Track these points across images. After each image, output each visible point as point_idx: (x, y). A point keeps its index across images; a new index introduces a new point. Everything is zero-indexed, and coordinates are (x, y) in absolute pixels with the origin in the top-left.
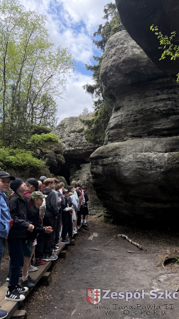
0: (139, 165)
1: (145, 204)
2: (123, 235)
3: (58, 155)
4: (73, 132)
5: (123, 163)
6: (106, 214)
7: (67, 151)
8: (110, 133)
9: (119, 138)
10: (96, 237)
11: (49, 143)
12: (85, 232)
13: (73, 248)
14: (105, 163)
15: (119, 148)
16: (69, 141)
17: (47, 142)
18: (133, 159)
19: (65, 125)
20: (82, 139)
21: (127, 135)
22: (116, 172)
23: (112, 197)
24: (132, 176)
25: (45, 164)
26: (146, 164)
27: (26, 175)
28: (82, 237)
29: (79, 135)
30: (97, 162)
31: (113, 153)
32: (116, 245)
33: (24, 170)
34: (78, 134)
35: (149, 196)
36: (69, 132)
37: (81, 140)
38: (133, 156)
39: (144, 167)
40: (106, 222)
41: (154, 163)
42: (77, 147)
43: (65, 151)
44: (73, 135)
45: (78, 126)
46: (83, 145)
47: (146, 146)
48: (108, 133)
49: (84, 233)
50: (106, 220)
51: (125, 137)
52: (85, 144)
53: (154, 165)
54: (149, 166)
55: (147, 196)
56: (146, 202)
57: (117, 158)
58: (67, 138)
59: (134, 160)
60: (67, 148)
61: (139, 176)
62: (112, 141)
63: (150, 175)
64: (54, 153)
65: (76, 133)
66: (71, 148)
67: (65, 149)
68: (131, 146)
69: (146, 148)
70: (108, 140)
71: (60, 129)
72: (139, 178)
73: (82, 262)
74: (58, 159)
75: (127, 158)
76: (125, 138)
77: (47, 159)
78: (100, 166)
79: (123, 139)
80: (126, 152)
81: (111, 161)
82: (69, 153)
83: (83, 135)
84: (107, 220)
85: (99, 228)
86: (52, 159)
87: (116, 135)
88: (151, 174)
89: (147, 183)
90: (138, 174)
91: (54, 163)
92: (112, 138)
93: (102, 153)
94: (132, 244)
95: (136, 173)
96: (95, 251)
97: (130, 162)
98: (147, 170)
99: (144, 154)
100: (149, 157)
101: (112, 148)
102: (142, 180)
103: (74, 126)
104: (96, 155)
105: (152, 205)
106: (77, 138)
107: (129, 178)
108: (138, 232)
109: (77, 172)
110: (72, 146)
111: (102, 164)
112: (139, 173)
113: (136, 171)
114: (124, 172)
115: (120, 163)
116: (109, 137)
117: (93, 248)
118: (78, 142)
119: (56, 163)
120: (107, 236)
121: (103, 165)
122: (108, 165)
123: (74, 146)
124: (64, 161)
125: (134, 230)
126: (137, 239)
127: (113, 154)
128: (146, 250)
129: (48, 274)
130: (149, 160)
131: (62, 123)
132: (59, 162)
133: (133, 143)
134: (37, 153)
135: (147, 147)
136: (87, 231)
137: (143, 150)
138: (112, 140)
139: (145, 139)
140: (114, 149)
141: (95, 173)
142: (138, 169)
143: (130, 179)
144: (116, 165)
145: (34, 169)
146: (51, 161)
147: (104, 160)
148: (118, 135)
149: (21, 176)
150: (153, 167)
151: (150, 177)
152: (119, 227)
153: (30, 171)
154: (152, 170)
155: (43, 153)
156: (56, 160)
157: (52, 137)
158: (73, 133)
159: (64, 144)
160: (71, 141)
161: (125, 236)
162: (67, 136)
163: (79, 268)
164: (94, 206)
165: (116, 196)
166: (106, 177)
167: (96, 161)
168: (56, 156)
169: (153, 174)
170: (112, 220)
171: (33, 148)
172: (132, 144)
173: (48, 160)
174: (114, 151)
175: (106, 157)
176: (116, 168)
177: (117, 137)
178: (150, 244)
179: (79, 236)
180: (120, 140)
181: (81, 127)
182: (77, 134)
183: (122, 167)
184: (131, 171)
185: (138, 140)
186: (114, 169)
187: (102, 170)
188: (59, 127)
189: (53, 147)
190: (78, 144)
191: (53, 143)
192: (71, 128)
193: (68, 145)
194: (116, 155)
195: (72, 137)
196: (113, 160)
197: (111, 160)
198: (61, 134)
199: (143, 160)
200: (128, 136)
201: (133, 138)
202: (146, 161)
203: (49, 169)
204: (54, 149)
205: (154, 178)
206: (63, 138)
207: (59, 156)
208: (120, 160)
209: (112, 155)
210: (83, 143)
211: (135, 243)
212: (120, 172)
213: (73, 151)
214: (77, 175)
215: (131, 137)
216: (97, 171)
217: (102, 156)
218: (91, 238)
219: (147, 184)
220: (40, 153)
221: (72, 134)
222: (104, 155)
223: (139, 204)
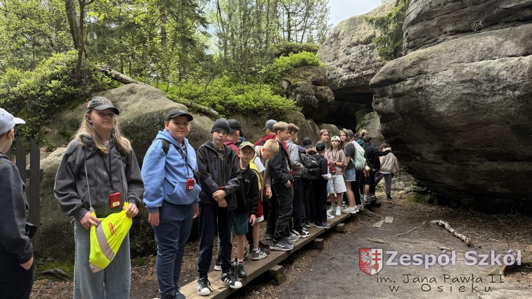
0: (466, 87)
1: (487, 166)
2: (441, 222)
3: (319, 88)
4: (356, 44)
5: (433, 87)
6: (417, 187)
7: (345, 81)
8: (409, 34)
9: (429, 39)
10: (389, 224)
11: (302, 68)
12: (372, 214)
13: (340, 236)
14: (398, 91)
15: (426, 59)
16: (348, 62)
17: (299, 67)
18: (455, 78)
19: (340, 35)
20: (372, 56)
21: (444, 31)
22: (420, 107)
23: (419, 155)
24: (454, 111)
25: (295, 104)
26: (481, 84)
27: (262, 124)
28: (363, 222)
29: (366, 48)
30: (383, 90)
31: (413, 70)
32: (421, 237)
33: (259, 116)
34: (365, 46)
35: (494, 148)
36: (348, 46)
37: (370, 58)
38: (455, 72)
39: (477, 91)
40: (417, 200)
41: (500, 79)
42: (364, 72)
43: (342, 81)
44: (355, 51)
45: (365, 32)
46: (375, 66)
47: (482, 48)
48: (407, 34)
49: (369, 216)
50: (418, 196)
51: (439, 36)
52: (378, 63)
53: (499, 85)
54: (488, 87)
55: (489, 149)
56: (489, 161)
57: (421, 80)
58: (345, 57)
59: (455, 80)
60: (345, 76)
61: (468, 110)
62: (414, 48)
63: (490, 106)
64: (312, 84)
65: (360, 46)
66: (352, 75)
67: (342, 78)
68: (451, 52)
69: (481, 51)
70: (408, 47)
71: (331, 43)
72: (467, 114)
73: (349, 258)
74: (321, 95)
75: (441, 76)
76: (441, 39)
77: (298, 96)
78: (390, 98)
79: (436, 42)
80: (439, 65)
81: (409, 87)
82: (350, 83)
83: (374, 48)
84: (419, 198)
85: (401, 210)
86: (308, 95)
87: (422, 36)
88: (493, 103)
89: (486, 123)
90: (464, 105)
91: (311, 101)
92: (415, 43)
93: (393, 72)
94: (455, 236)
95: (461, 105)
96: (377, 244)
97: (448, 83)
98: (484, 96)
99: (478, 65)
100: (489, 70)
101: (412, 60)
102: (475, 118)
103: (357, 32)
104: (381, 78)
105: (501, 166)
106: (363, 55)
107: (447, 116)
108: (476, 216)
109: (367, 116)
110: (353, 71)
111: (393, 93)
112: (468, 104)
113: (460, 100)
114: (437, 105)
115: (427, 89)
116: (409, 40)
117: (375, 239)
118: (366, 61)
119: (315, 102)
120: (411, 222)
121: (396, 96)
122: (405, 94)
123: (359, 70)
124: (331, 97)
125: (468, 213)
126: (470, 228)
127: (413, 73)
128: (480, 248)
129: (277, 268)
130: (487, 75)
131: (335, 31)
132: (323, 101)
133: (455, 46)
134: (283, 88)
135: (484, 49)
136: (375, 214)
137: (477, 57)
138: (415, 46)
139: (483, 33)
140: (414, 62)
141: (382, 112)
142: (464, 97)
143: (450, 117)
144: (420, 93)
145: (275, 113)
146: (305, 99)
147: (397, 85)
148: (426, 35)
149: (255, 125)
150: (499, 88)
151: (492, 110)
152: (442, 210)
153: (268, 116)
154: (495, 94)
155: (292, 87)
156: (317, 96)
157: (306, 58)
158: (356, 47)
159: (339, 68)
160: (352, 61)
161: (443, 223)
162: (345, 53)
163: (338, 266)
164: (401, 174)
165: (428, 152)
166: (402, 118)
167: (381, 89)
168: (316, 90)
169: (499, 102)
170: (428, 197)
171: (276, 80)
172: (452, 47)
173: (301, 98)
174: (415, 66)
175: (400, 80)
176: (420, 99)
177: (424, 39)
178: (495, 238)
179: (358, 220)
180: (431, 43)
181: (371, 33)
182: (362, 48)
183: (432, 94)
184: (451, 102)
185: (466, 38)
186: (416, 101)
187: (395, 104)
188: (332, 40)
189: (309, 75)
190: (365, 66)
191: (309, 68)
192: (352, 39)
193: (347, 70)
194: (420, 73)
195: (353, 54)
196: (413, 84)
197: (409, 84)
198: (335, 52)
199: (475, 78)
200: (446, 33)
201: (458, 36)
202: (483, 78)
203: (302, 112)
204: (311, 77)
205: (500, 110)
206: (338, 58)
207: (321, 90)
208: (428, 82)
209: (411, 75)
210: (374, 62)
211: (460, 235)
212: (429, 106)
213: (356, 79)
214: (366, 122)
215: (453, 33)
216: (385, 107)
217: (392, 78)
218: (379, 224)
219: (487, 125)
220: (288, 86)
221: (354, 49)
222: (395, 77)
223: (474, 166)
